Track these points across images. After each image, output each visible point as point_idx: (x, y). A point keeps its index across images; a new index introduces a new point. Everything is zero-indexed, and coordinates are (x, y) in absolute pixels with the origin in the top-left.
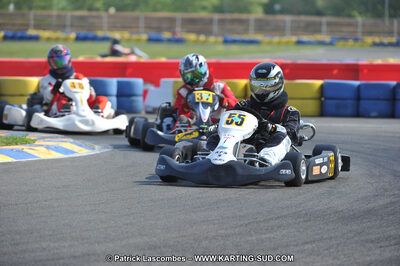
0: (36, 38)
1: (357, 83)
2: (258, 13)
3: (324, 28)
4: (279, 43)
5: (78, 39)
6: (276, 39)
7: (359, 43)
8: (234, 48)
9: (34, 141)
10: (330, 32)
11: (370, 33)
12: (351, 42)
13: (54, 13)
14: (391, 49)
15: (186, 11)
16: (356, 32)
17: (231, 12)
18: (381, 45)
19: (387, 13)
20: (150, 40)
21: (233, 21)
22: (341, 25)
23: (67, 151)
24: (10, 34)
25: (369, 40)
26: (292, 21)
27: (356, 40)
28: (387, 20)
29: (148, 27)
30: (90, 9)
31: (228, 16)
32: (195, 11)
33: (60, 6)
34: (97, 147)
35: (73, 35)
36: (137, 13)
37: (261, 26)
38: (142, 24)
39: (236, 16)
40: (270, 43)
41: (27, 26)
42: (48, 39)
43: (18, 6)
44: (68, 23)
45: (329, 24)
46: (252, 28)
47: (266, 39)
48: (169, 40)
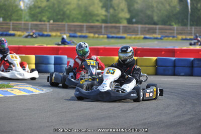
0: (13, 35)
1: (174, 58)
2: (125, 23)
3: (157, 31)
4: (135, 38)
6: (133, 36)
7: (175, 38)
8: (112, 41)
9: (13, 86)
10: (160, 33)
11: (181, 34)
12: (171, 38)
13: (23, 22)
15: (88, 22)
16: (174, 33)
17: (110, 23)
18: (186, 39)
19: (189, 23)
21: (112, 27)
22: (166, 29)
23: (29, 92)
25: (180, 37)
26: (142, 27)
27: (174, 37)
28: (189, 27)
29: (70, 30)
30: (40, 21)
31: (109, 25)
32: (93, 22)
33: (25, 19)
34: (44, 89)
36: (64, 23)
37: (126, 30)
38: (66, 28)
39: (114, 25)
40: (130, 38)
41: (9, 29)
42: (20, 36)
43: (4, 19)
44: (30, 27)
46: (121, 31)
47: (129, 36)
48: (80, 37)
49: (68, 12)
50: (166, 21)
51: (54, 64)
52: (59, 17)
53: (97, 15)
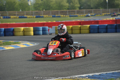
0: (26, 17)
1: (98, 25)
2: (78, 9)
3: (93, 12)
4: (82, 16)
5: (36, 17)
6: (82, 15)
7: (101, 15)
9: (20, 43)
10: (94, 13)
11: (104, 12)
12: (99, 15)
13: (30, 11)
14: (109, 16)
15: (60, 9)
16: (100, 12)
17: (71, 9)
18: (106, 15)
19: (108, 7)
20: (53, 17)
21: (72, 11)
22: (97, 11)
23: (28, 45)
24: (20, 17)
25: (103, 14)
26: (85, 11)
27: (100, 14)
28: (108, 9)
29: (52, 14)
30: (39, 10)
31: (70, 10)
32: (63, 10)
33: (32, 10)
34: (35, 44)
35: (35, 16)
36: (50, 11)
37: (78, 12)
38: (51, 13)
39: (72, 10)
40: (80, 16)
41: (24, 15)
42: (29, 17)
43: (22, 10)
44: (34, 13)
45: (94, 11)
46: (76, 13)
47: (80, 15)
48: (57, 17)
49: (52, 5)
50: (97, 7)
51: (42, 31)
52: (48, 8)
53: (65, 6)
